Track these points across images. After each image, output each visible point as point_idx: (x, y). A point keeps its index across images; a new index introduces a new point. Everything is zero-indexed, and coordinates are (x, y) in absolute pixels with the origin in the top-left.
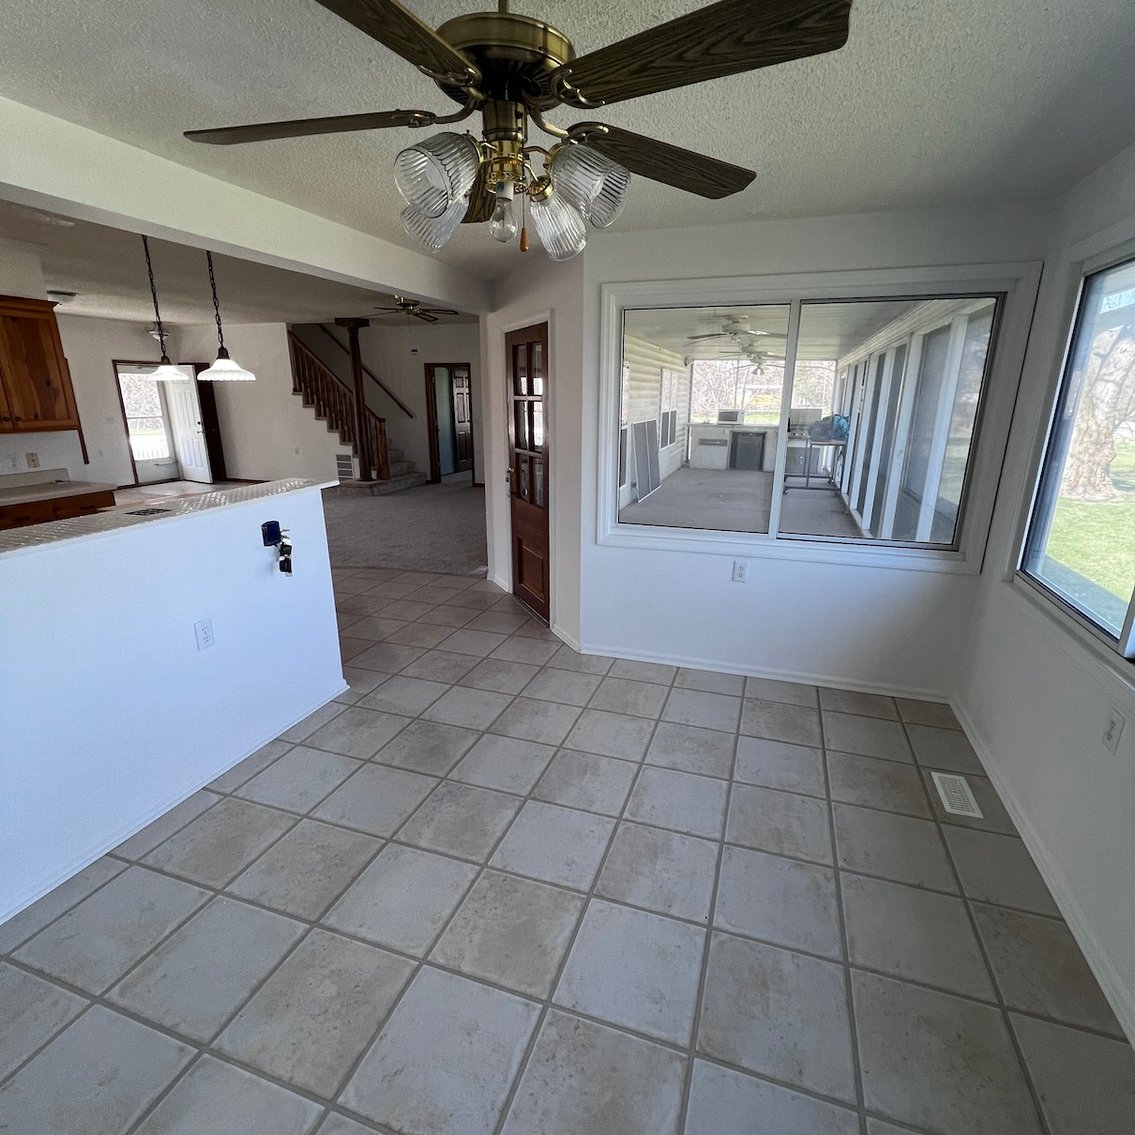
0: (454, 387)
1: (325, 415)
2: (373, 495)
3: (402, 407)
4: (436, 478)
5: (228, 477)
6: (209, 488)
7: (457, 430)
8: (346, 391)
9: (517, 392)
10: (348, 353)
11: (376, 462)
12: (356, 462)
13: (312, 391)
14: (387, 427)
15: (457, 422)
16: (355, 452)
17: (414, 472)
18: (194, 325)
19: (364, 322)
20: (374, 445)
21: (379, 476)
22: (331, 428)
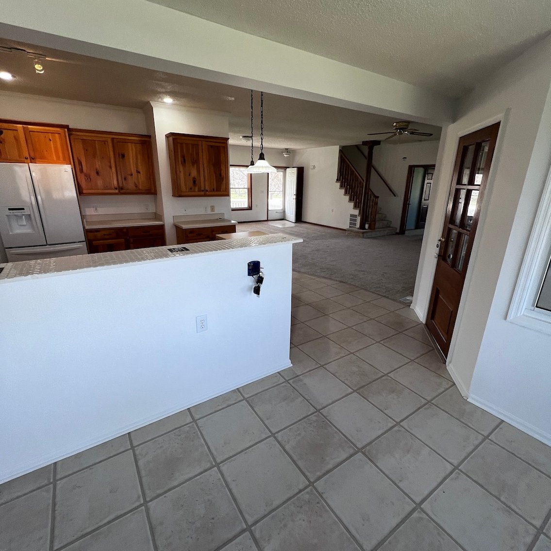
0: (426, 179)
1: (349, 193)
2: (363, 237)
3: (391, 190)
4: (402, 231)
5: (302, 220)
6: (293, 225)
7: (422, 204)
8: (362, 180)
9: (459, 182)
10: (366, 158)
11: (369, 219)
12: (359, 219)
13: (345, 180)
14: (379, 201)
15: (423, 200)
16: (360, 213)
17: (389, 227)
18: (301, 149)
19: (378, 143)
20: (370, 210)
21: (369, 227)
22: (350, 200)
